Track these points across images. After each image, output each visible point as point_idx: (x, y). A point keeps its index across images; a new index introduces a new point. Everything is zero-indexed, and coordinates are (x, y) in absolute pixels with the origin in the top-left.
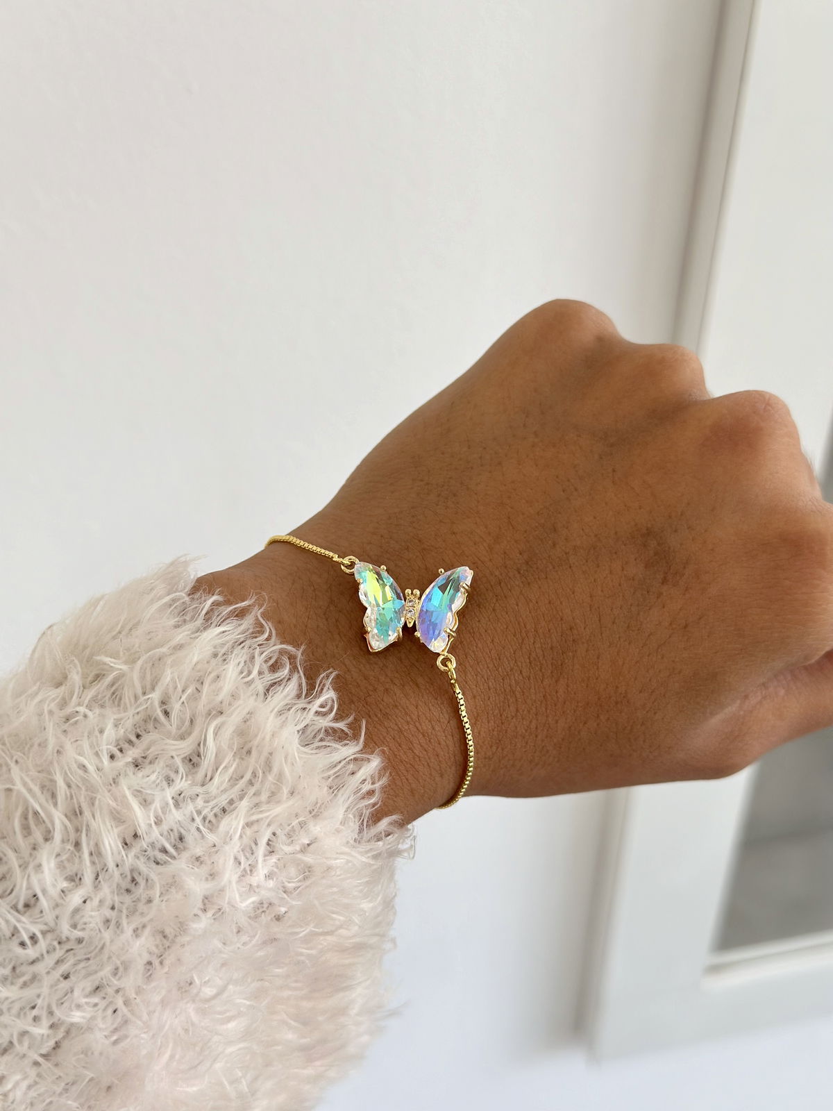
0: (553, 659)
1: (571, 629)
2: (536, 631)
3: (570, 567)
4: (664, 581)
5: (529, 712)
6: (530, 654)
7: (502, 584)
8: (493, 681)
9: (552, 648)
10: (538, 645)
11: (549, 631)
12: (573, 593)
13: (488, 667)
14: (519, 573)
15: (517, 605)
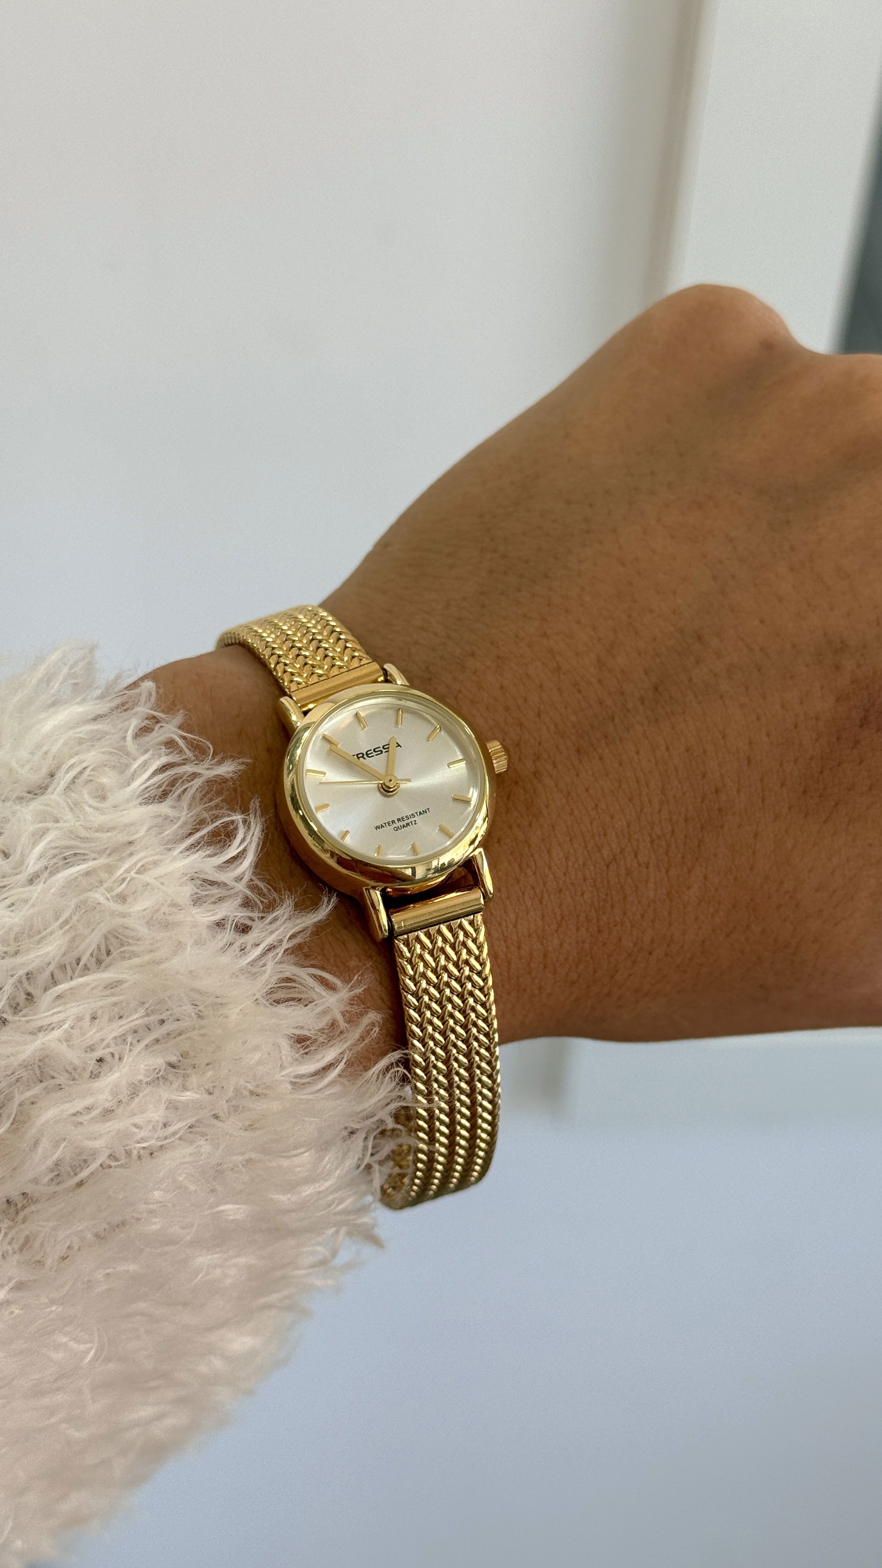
0: (686, 837)
1: (717, 792)
2: (663, 792)
3: (721, 697)
5: (642, 916)
6: (652, 829)
7: (617, 720)
8: (592, 868)
9: (686, 820)
10: (664, 815)
11: (684, 794)
12: (724, 737)
13: (586, 847)
14: (643, 703)
15: (637, 753)
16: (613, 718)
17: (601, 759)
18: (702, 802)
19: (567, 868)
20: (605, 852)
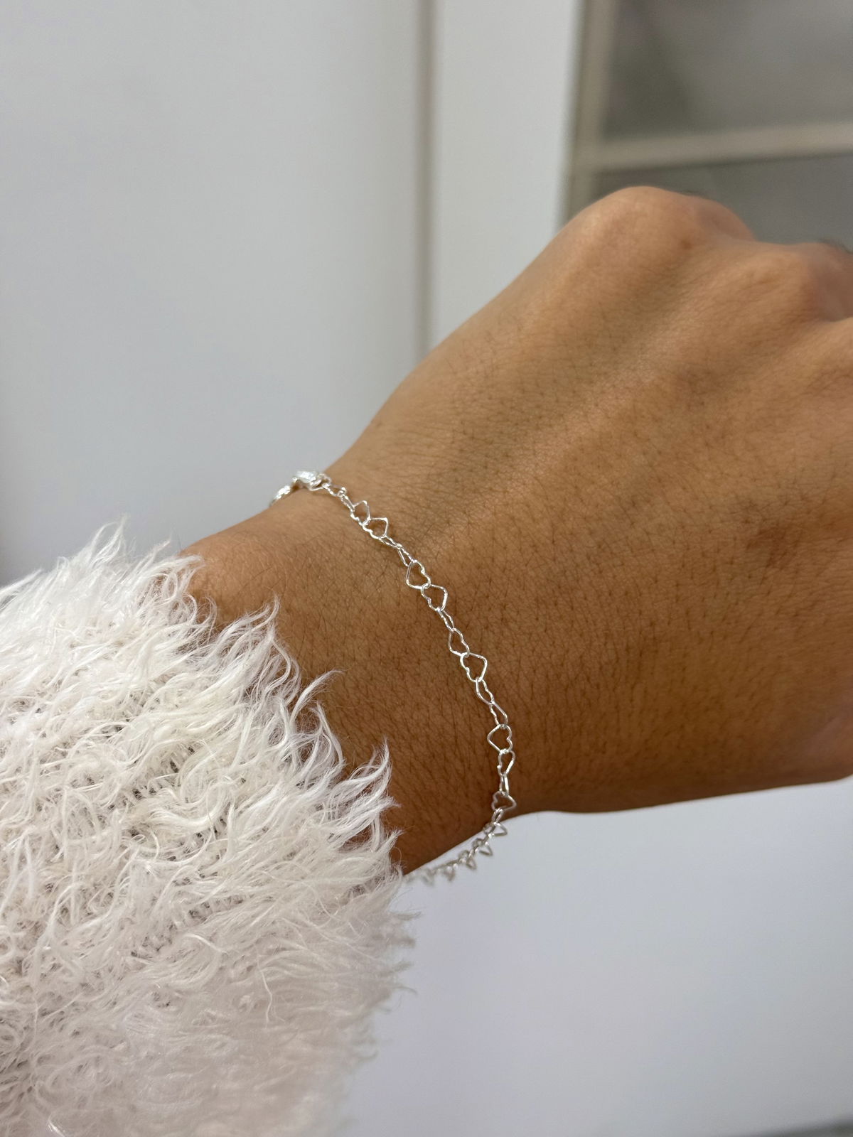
4: (771, 563)
10: (610, 646)
14: (589, 558)
16: (565, 571)
17: (556, 604)
18: (640, 633)
19: (533, 693)
20: (563, 678)
